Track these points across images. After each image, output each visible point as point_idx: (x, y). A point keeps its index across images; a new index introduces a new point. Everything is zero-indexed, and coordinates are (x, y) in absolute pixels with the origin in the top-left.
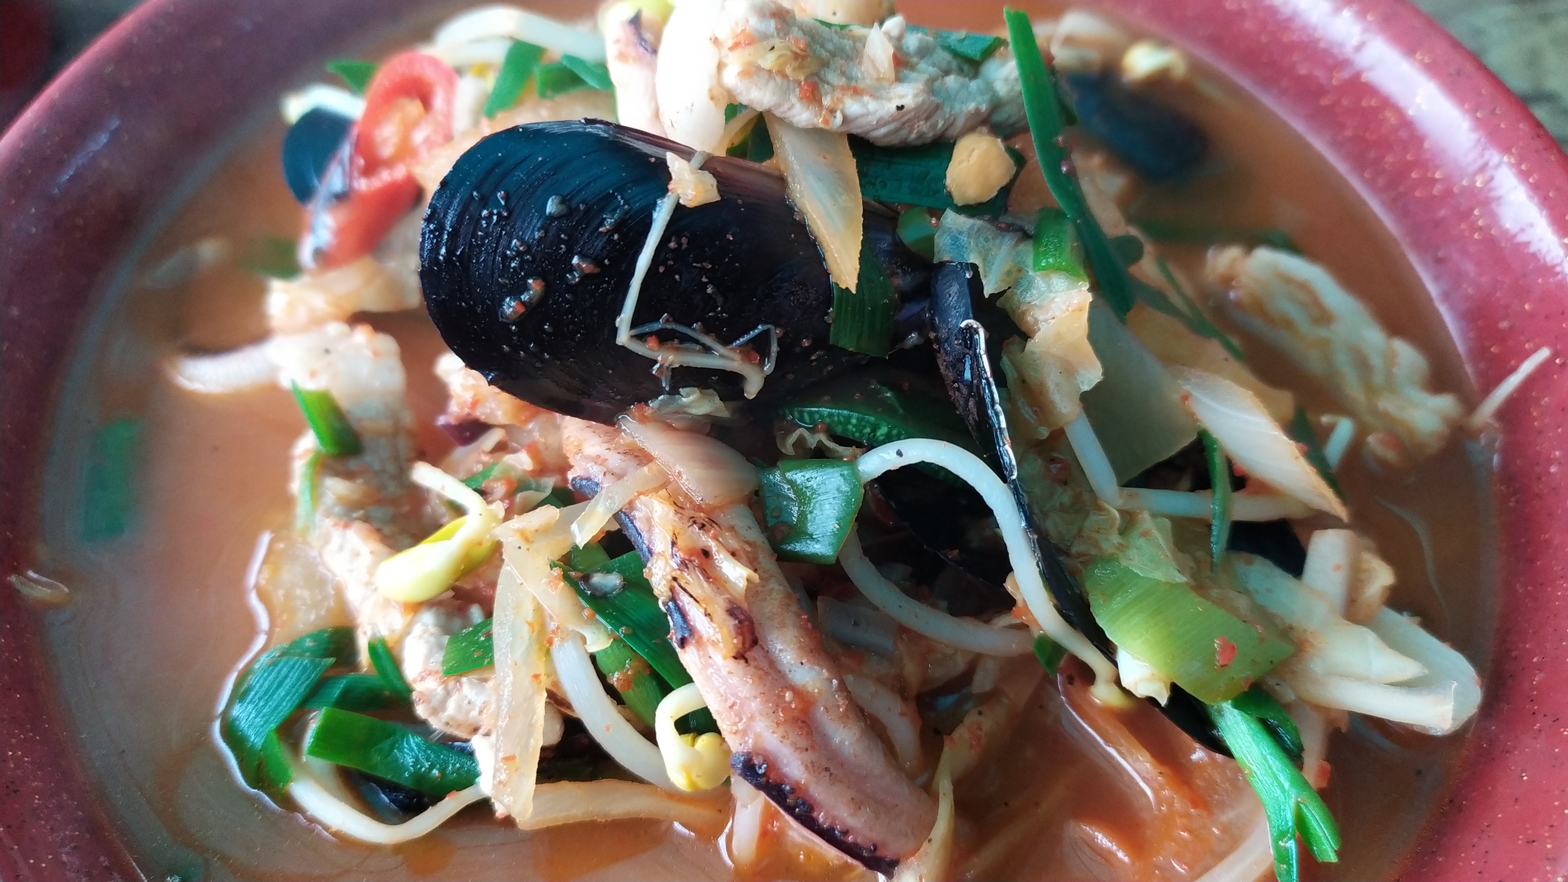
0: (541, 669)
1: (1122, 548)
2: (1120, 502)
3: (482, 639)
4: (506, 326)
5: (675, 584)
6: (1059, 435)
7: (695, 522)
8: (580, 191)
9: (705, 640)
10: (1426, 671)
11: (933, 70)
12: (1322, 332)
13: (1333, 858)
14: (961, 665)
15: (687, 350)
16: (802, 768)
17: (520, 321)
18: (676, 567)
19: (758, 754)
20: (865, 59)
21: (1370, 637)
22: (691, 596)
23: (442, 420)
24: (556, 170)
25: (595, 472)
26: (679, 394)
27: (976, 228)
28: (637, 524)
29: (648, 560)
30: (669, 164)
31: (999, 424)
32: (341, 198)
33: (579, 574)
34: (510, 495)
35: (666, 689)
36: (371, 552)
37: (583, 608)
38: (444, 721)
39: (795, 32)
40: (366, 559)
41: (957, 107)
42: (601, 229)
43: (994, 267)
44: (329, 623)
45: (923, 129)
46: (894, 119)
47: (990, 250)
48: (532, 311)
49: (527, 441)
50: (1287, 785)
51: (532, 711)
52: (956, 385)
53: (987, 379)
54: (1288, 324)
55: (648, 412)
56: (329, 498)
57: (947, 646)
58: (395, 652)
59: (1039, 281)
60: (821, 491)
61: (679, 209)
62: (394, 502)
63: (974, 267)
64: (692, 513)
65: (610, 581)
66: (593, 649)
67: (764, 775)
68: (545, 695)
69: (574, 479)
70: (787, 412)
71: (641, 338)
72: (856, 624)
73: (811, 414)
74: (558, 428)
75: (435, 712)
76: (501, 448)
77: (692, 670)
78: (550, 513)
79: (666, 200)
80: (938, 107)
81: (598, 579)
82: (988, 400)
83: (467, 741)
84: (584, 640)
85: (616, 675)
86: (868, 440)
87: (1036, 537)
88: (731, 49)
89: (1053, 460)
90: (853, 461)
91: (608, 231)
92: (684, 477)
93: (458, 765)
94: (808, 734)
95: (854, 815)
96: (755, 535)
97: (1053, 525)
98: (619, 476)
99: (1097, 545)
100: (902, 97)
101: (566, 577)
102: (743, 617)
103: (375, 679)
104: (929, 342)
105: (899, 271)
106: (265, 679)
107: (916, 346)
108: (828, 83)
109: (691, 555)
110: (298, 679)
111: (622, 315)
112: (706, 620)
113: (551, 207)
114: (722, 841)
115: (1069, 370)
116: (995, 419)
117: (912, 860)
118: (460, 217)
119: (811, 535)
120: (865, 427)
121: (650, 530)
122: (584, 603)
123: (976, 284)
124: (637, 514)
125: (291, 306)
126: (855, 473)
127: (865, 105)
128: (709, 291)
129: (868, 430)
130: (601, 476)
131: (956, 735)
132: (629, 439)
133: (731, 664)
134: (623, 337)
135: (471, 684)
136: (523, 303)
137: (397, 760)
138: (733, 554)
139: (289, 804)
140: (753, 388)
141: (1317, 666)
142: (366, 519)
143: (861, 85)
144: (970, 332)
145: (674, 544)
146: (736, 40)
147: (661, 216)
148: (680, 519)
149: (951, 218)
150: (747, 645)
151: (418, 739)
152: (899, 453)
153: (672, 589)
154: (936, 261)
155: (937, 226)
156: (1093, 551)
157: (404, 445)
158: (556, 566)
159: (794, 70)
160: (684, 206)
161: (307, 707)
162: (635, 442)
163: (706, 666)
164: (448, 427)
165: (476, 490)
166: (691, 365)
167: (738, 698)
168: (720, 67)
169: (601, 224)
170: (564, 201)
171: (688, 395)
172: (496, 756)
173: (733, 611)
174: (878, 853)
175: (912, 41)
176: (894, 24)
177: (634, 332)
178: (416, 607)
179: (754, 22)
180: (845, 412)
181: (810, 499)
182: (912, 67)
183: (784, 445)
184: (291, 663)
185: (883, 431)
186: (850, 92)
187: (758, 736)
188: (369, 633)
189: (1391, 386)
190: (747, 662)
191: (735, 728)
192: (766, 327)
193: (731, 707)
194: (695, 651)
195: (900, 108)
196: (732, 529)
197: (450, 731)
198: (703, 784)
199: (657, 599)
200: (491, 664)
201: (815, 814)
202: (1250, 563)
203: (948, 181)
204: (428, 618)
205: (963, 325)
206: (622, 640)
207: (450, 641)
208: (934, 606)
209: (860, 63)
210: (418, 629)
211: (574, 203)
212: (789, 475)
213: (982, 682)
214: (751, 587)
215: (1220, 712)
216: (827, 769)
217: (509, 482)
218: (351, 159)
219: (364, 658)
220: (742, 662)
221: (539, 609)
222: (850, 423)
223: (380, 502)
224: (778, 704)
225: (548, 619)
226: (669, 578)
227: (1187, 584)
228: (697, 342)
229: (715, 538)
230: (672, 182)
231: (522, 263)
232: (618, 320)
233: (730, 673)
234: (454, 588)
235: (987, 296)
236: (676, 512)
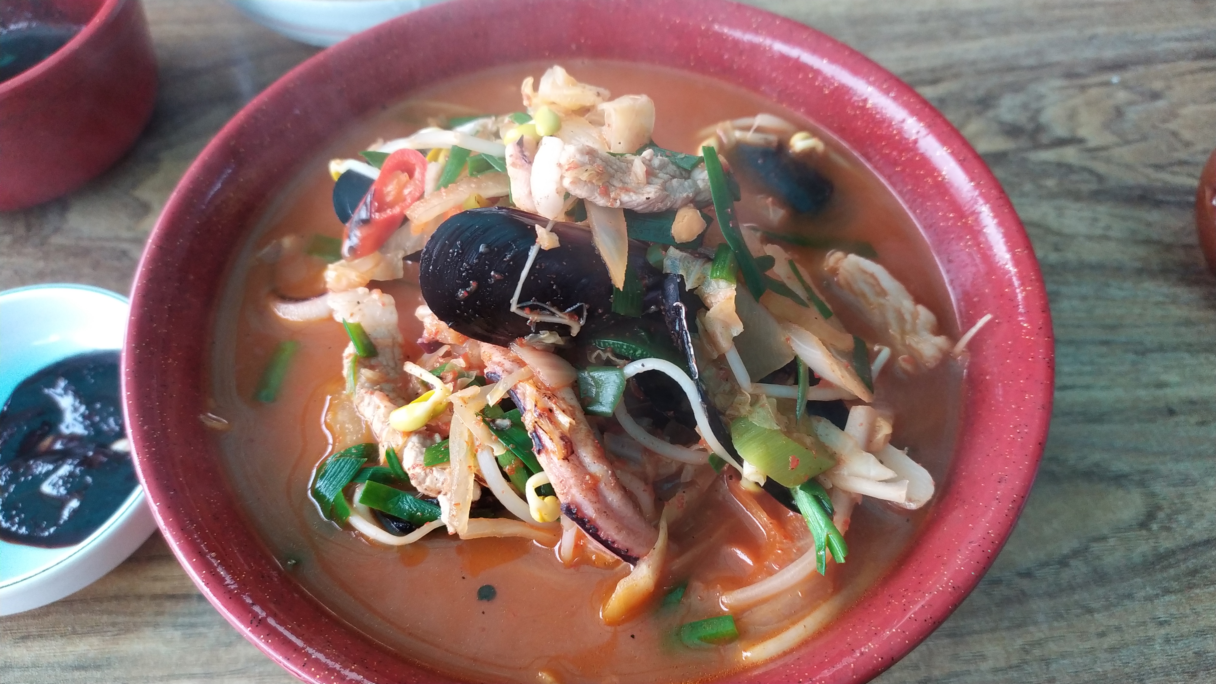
0: (472, 464)
1: (750, 412)
2: (751, 390)
3: (443, 449)
4: (459, 302)
5: (536, 424)
6: (722, 358)
7: (546, 396)
8: (495, 242)
9: (549, 451)
10: (896, 475)
11: (666, 177)
12: (882, 301)
13: (843, 561)
14: (674, 468)
15: (543, 314)
16: (594, 511)
17: (466, 300)
18: (536, 416)
19: (573, 504)
20: (632, 173)
21: (872, 458)
22: (543, 430)
23: (420, 341)
24: (484, 232)
25: (498, 370)
26: (539, 333)
27: (683, 257)
28: (518, 396)
29: (523, 413)
30: (536, 229)
31: (690, 352)
32: (365, 222)
33: (490, 419)
34: (455, 380)
35: (530, 474)
36: (385, 407)
37: (492, 435)
38: (424, 488)
39: (599, 161)
40: (382, 410)
41: (678, 195)
42: (505, 259)
43: (692, 276)
44: (363, 442)
45: (660, 206)
46: (645, 203)
47: (690, 267)
48: (472, 295)
49: (462, 352)
50: (823, 526)
51: (467, 483)
52: (673, 332)
53: (685, 331)
54: (864, 295)
55: (524, 341)
56: (363, 379)
57: (667, 458)
58: (399, 455)
59: (713, 282)
60: (606, 382)
61: (541, 251)
62: (394, 381)
63: (682, 276)
64: (544, 391)
65: (505, 423)
66: (497, 454)
67: (575, 514)
68: (474, 476)
69: (487, 373)
70: (593, 341)
71: (522, 308)
72: (623, 446)
73: (604, 343)
74: (479, 346)
75: (420, 484)
76: (448, 355)
77: (543, 465)
78: (475, 389)
79: (535, 246)
80: (667, 196)
81: (499, 422)
82: (686, 341)
83: (435, 498)
84: (493, 450)
85: (507, 467)
86: (632, 356)
87: (706, 406)
88: (567, 170)
89: (721, 369)
90: (621, 369)
91: (508, 260)
92: (541, 374)
93: (430, 510)
94: (596, 495)
95: (617, 534)
96: (574, 402)
97: (719, 401)
98: (510, 372)
99: (738, 410)
100: (649, 193)
101: (484, 420)
102: (567, 441)
103: (388, 468)
104: (660, 310)
105: (647, 276)
106: (333, 468)
107: (655, 312)
108: (614, 186)
109: (544, 411)
110: (349, 468)
111: (513, 298)
112: (550, 441)
113: (482, 248)
114: (556, 548)
115: (727, 326)
116: (688, 350)
117: (645, 557)
118: (440, 252)
119: (601, 403)
120: (630, 350)
121: (524, 399)
122: (492, 433)
123: (682, 284)
124: (518, 391)
125: (338, 278)
126: (622, 374)
127: (631, 197)
128: (554, 287)
129: (632, 352)
130: (501, 372)
131: (670, 501)
132: (514, 354)
133: (562, 462)
134: (514, 308)
135: (438, 471)
136: (468, 292)
137: (400, 507)
138: (564, 411)
139: (349, 527)
140: (575, 332)
141: (845, 471)
142: (381, 390)
143: (629, 187)
144: (678, 308)
145: (536, 406)
146: (569, 166)
147: (533, 253)
148: (539, 394)
149: (672, 251)
150: (569, 454)
151: (411, 497)
152: (643, 365)
153: (534, 427)
154: (664, 272)
155: (666, 255)
156: (736, 414)
157: (398, 352)
158: (479, 415)
159: (597, 181)
160: (543, 250)
161: (356, 481)
162: (518, 356)
163: (549, 463)
164: (423, 344)
165: (437, 377)
166: (546, 321)
167: (565, 478)
168: (562, 177)
169: (505, 257)
170: (488, 246)
171: (544, 334)
172: (451, 503)
173: (563, 438)
174: (629, 554)
175: (656, 162)
176: (647, 153)
177: (519, 306)
178: (408, 434)
179: (578, 157)
180: (621, 343)
181: (601, 386)
182: (656, 176)
183: (590, 356)
184: (346, 460)
185: (639, 352)
186: (624, 191)
187: (573, 495)
188: (386, 447)
189: (914, 331)
190: (568, 461)
191: (562, 492)
192: (581, 304)
193: (561, 482)
194: (545, 455)
195: (648, 199)
196: (563, 399)
197: (426, 493)
198: (548, 519)
199: (527, 431)
200: (448, 461)
201: (599, 533)
202: (819, 421)
203: (672, 232)
204: (415, 439)
205: (674, 305)
206: (510, 451)
207: (426, 450)
208: (663, 439)
209: (630, 175)
210: (410, 444)
211: (492, 247)
212: (591, 374)
213: (686, 477)
214: (572, 428)
215: (796, 492)
216: (605, 512)
217: (454, 373)
218: (371, 202)
219: (382, 457)
220: (567, 461)
221: (471, 435)
222: (623, 348)
223: (387, 381)
224: (583, 482)
225: (475, 440)
226: (533, 421)
227: (781, 430)
228: (549, 311)
229: (555, 403)
230: (538, 238)
231: (467, 274)
232: (511, 301)
233: (561, 466)
234: (426, 425)
235: (687, 291)
236: (537, 391)
